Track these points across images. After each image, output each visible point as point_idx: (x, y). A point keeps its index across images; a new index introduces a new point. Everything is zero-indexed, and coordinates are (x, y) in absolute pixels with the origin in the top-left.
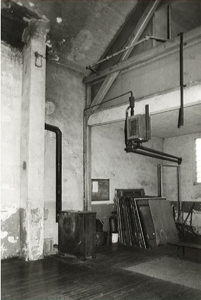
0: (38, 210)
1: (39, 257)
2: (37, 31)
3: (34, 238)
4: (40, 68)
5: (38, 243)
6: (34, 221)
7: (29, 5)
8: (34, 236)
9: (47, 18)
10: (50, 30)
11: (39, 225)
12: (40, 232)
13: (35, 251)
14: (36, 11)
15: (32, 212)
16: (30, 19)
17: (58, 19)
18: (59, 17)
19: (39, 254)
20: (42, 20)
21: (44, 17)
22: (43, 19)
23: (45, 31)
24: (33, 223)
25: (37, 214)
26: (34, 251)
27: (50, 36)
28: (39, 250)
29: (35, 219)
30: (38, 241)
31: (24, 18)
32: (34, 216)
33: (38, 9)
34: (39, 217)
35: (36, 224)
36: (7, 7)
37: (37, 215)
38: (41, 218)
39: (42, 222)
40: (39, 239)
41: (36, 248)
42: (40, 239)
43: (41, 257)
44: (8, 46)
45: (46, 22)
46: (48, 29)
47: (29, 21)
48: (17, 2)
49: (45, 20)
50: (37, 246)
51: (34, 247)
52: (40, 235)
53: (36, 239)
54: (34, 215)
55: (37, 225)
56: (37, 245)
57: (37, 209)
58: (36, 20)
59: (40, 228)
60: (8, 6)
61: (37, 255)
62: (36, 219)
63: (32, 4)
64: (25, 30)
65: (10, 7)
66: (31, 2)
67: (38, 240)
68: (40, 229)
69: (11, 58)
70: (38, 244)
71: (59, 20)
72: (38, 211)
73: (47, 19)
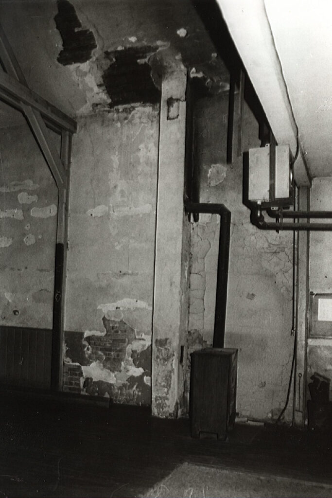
0: (168, 341)
1: (168, 414)
2: (166, 66)
3: (160, 384)
4: (176, 120)
5: (167, 393)
6: (161, 357)
7: (132, 42)
8: (159, 381)
9: (165, 41)
10: (182, 54)
11: (169, 365)
12: (170, 377)
13: (162, 405)
14: (145, 43)
15: (158, 344)
16: (145, 57)
17: (178, 32)
18: (179, 29)
19: (168, 411)
20: (160, 49)
21: (159, 43)
22: (161, 46)
23: (176, 59)
24: (159, 360)
25: (166, 347)
26: (159, 404)
27: (188, 62)
28: (168, 404)
29: (162, 355)
30: (166, 390)
31: (138, 61)
32: (161, 350)
33: (145, 40)
34: (170, 353)
35: (164, 362)
36: (112, 62)
37: (166, 349)
38: (174, 355)
39: (174, 361)
40: (168, 387)
41: (163, 400)
42: (170, 387)
43: (171, 416)
44: (147, 106)
45: (167, 47)
46: (177, 54)
47: (146, 60)
48: (117, 48)
49: (164, 46)
50: (164, 397)
51: (159, 397)
52: (170, 381)
53: (164, 386)
54: (161, 348)
55: (166, 365)
56: (164, 395)
57: (166, 339)
58: (153, 54)
59: (170, 369)
60: (111, 60)
61: (164, 410)
62: (164, 355)
63: (133, 39)
64: (151, 76)
65: (114, 60)
66: (131, 37)
67: (166, 387)
68: (171, 372)
69: (152, 121)
70: (167, 395)
71: (182, 32)
72: (168, 343)
73: (165, 43)
